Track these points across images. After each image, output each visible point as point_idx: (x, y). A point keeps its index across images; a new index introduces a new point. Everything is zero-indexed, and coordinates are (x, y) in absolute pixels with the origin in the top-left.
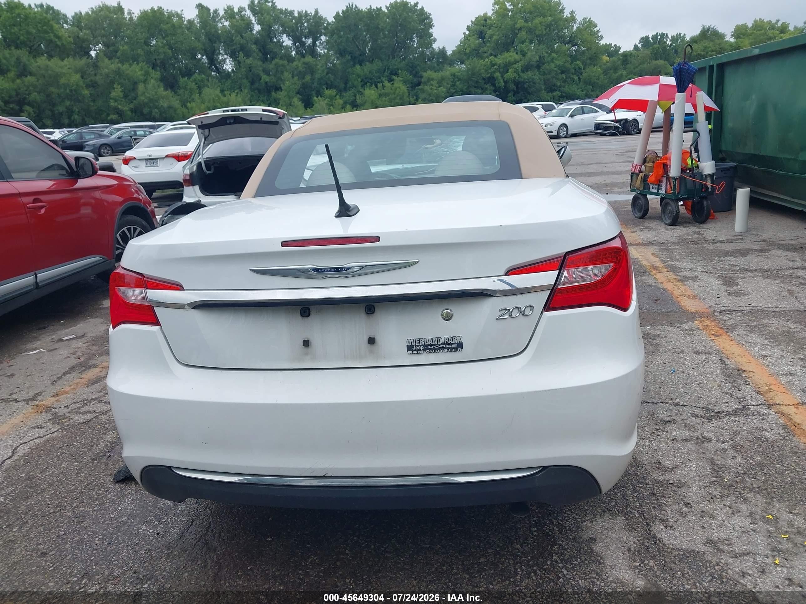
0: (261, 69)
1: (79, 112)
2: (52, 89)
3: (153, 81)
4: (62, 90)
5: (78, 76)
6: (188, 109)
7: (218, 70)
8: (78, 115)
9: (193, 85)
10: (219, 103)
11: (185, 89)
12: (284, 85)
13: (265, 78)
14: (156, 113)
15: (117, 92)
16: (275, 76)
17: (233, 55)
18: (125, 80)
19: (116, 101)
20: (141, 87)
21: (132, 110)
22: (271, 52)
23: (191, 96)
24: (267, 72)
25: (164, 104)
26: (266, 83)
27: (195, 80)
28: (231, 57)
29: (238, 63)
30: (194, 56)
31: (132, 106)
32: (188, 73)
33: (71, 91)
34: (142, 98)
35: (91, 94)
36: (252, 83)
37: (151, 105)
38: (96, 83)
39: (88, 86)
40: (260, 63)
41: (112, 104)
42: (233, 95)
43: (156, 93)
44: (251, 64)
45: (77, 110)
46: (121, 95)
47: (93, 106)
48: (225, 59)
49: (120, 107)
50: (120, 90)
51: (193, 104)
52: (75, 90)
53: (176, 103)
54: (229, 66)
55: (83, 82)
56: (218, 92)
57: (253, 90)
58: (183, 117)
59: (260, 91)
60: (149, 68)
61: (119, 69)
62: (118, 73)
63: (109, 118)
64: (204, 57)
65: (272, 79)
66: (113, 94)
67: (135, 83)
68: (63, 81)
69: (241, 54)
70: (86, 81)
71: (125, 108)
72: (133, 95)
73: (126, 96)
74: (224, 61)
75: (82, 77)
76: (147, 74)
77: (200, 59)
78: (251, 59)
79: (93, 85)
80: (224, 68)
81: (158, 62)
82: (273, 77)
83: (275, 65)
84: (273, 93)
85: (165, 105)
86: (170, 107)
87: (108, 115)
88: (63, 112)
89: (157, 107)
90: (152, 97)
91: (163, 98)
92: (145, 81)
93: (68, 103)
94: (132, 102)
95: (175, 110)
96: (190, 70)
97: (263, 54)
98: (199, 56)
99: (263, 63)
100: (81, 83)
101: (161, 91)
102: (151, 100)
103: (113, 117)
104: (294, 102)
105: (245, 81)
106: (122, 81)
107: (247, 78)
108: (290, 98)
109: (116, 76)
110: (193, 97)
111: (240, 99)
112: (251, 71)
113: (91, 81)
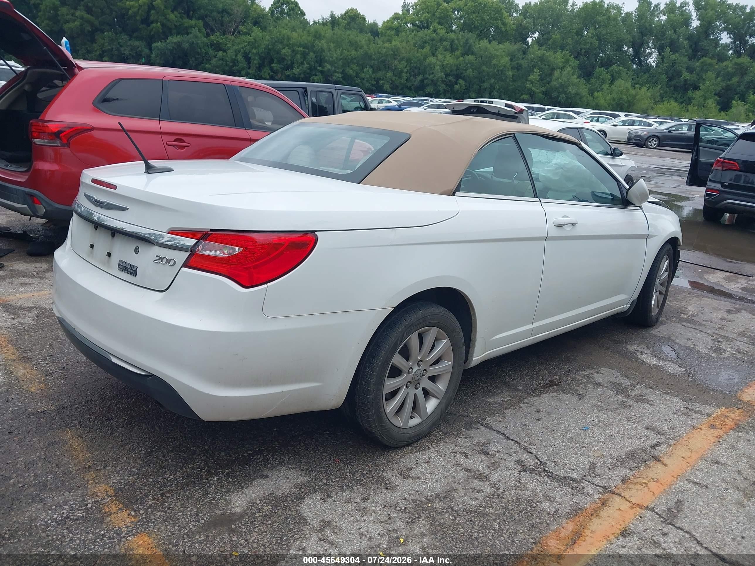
0: (685, 66)
1: (499, 89)
2: (484, 68)
3: (569, 69)
4: (491, 70)
5: (508, 59)
6: (594, 98)
7: (640, 63)
8: (497, 92)
9: (608, 76)
10: (626, 95)
11: (598, 78)
12: (703, 84)
13: (686, 75)
14: (563, 98)
15: (535, 76)
16: (698, 74)
17: (661, 49)
18: (545, 65)
19: (532, 83)
20: (557, 73)
21: (543, 93)
22: (703, 49)
23: (601, 86)
24: (690, 70)
25: (572, 90)
26: (686, 80)
27: (612, 71)
28: (658, 51)
29: (662, 58)
30: (620, 48)
31: (544, 89)
32: (607, 64)
33: (498, 71)
34: (555, 83)
35: (513, 75)
36: (670, 79)
37: (561, 90)
38: (521, 66)
39: (513, 68)
40: (686, 59)
41: (527, 85)
42: (644, 89)
43: (568, 79)
44: (675, 60)
45: (498, 87)
46: (538, 78)
47: (512, 85)
48: (652, 53)
49: (533, 88)
50: (539, 74)
51: (600, 94)
52: (502, 71)
53: (584, 90)
54: (652, 61)
55: (511, 64)
56: (629, 85)
57: (668, 86)
58: (587, 105)
59: (676, 88)
60: (570, 56)
61: (544, 55)
62: (542, 59)
63: (522, 97)
64: (631, 50)
65: (693, 77)
66: (531, 77)
67: (553, 69)
68: (494, 62)
69: (668, 49)
70: (513, 63)
71: (538, 90)
72: (548, 79)
73: (541, 79)
74: (650, 54)
75: (511, 60)
76: (567, 61)
77: (626, 51)
78: (677, 54)
79: (518, 68)
80: (648, 62)
81: (583, 51)
82: (695, 76)
83: (702, 63)
84: (690, 92)
85: (573, 92)
86: (577, 94)
87: (522, 94)
88: (486, 88)
89: (565, 93)
90: (563, 83)
91: (573, 85)
92: (562, 68)
93: (492, 81)
94: (545, 86)
95: (581, 98)
96: (611, 61)
97: (693, 51)
98: (626, 48)
99: (689, 60)
100: (508, 65)
101: (574, 79)
102: (561, 86)
103: (525, 97)
104: (708, 103)
105: (663, 76)
106: (543, 66)
107: (666, 74)
108: (705, 99)
109: (539, 61)
110: (603, 87)
111: (650, 94)
112: (673, 67)
113: (518, 63)
